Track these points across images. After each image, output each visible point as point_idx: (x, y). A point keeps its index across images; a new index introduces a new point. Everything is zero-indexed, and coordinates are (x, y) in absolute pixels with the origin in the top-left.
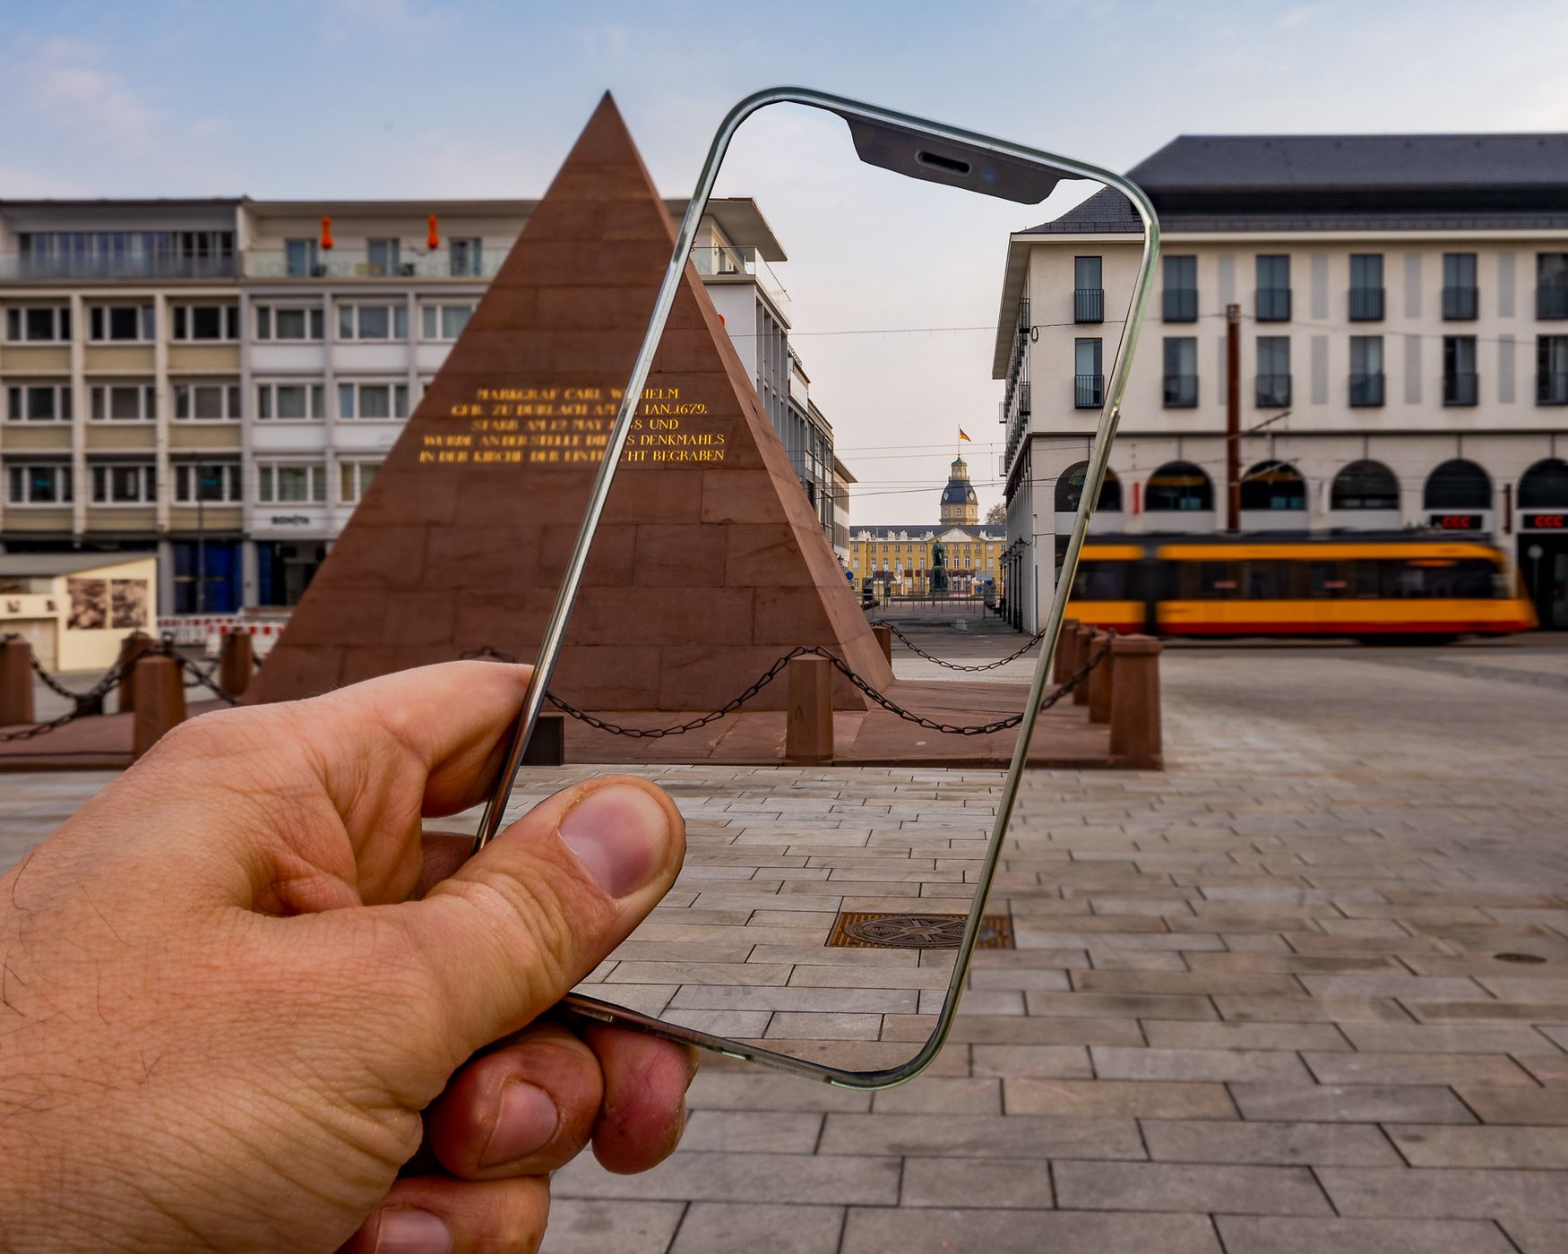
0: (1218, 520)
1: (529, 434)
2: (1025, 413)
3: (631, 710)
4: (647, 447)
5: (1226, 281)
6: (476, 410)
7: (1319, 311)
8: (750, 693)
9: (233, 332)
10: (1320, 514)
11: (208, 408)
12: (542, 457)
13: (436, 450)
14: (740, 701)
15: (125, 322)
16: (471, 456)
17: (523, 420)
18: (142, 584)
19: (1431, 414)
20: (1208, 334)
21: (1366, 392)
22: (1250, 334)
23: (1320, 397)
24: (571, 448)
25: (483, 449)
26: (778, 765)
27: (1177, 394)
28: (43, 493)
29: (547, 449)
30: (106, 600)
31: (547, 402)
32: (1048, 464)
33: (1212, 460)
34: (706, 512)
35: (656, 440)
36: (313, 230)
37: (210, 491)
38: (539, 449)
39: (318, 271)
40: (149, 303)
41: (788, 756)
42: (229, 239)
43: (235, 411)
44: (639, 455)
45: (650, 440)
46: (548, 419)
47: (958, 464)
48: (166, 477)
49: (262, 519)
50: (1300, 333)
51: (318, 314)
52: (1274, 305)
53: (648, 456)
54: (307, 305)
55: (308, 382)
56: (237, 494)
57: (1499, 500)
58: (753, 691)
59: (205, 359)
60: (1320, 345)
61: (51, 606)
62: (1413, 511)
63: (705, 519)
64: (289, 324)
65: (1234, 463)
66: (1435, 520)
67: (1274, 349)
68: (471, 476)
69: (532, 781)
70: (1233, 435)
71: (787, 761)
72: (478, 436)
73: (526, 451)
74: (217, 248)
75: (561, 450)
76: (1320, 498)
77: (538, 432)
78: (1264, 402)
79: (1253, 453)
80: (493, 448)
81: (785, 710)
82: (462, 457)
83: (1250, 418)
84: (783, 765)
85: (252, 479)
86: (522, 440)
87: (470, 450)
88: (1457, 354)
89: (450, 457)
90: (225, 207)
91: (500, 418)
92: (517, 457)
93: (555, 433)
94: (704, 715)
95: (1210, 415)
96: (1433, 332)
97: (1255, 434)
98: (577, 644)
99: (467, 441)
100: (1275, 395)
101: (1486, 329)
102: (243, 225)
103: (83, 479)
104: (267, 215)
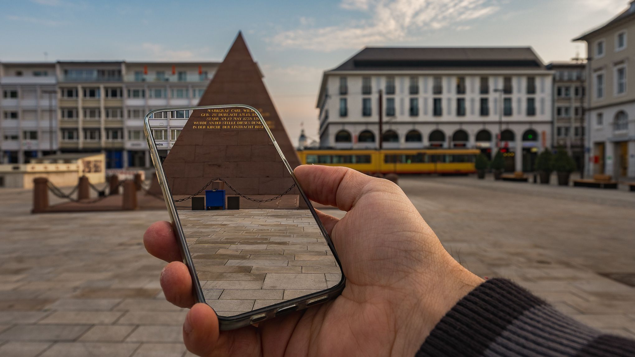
0: (377, 144)
1: (222, 121)
2: (327, 117)
3: (252, 195)
4: (253, 125)
5: (378, 84)
6: (207, 115)
7: (402, 91)
8: (289, 190)
9: (121, 95)
10: (402, 143)
11: (114, 115)
12: (225, 127)
13: (197, 125)
14: (286, 192)
15: (92, 93)
16: (206, 127)
17: (220, 117)
18: (100, 161)
19: (430, 118)
20: (374, 97)
21: (414, 111)
22: (385, 97)
23: (402, 113)
24: (233, 125)
25: (210, 125)
26: (297, 209)
27: (366, 112)
28: (71, 137)
29: (227, 125)
30: (92, 165)
31: (226, 113)
32: (333, 131)
33: (375, 130)
34: (270, 142)
35: (256, 123)
36: (142, 69)
37: (115, 137)
38: (225, 125)
39: (144, 80)
40: (99, 88)
41: (299, 207)
42: (120, 72)
43: (122, 116)
44: (251, 127)
45: (254, 123)
46: (227, 117)
47: (303, 131)
48: (103, 134)
49: (129, 144)
50: (397, 98)
51: (144, 92)
52: (391, 90)
53: (254, 127)
54: (141, 89)
55: (141, 109)
56: (122, 137)
57: (447, 140)
58: (290, 189)
59: (114, 103)
60: (402, 100)
61: (78, 167)
62: (426, 142)
63: (269, 144)
64: (136, 94)
65: (381, 130)
66: (432, 145)
67: (391, 101)
68: (207, 132)
69: (236, 214)
70: (380, 123)
71: (299, 208)
72: (208, 122)
73: (221, 126)
74: (116, 74)
75: (231, 125)
76: (402, 140)
77: (224, 121)
78: (388, 114)
79: (385, 128)
80: (212, 125)
81: (299, 194)
82: (204, 127)
83: (385, 119)
84: (298, 209)
85: (126, 134)
86: (220, 123)
87: (206, 126)
88: (437, 102)
89: (201, 127)
90: (119, 64)
91: (214, 117)
92: (219, 127)
93: (229, 121)
94: (276, 196)
95: (375, 118)
96: (431, 97)
97: (387, 123)
98: (237, 177)
99: (205, 123)
100: (391, 112)
101: (444, 96)
102: (124, 69)
103: (81, 134)
104: (130, 66)
